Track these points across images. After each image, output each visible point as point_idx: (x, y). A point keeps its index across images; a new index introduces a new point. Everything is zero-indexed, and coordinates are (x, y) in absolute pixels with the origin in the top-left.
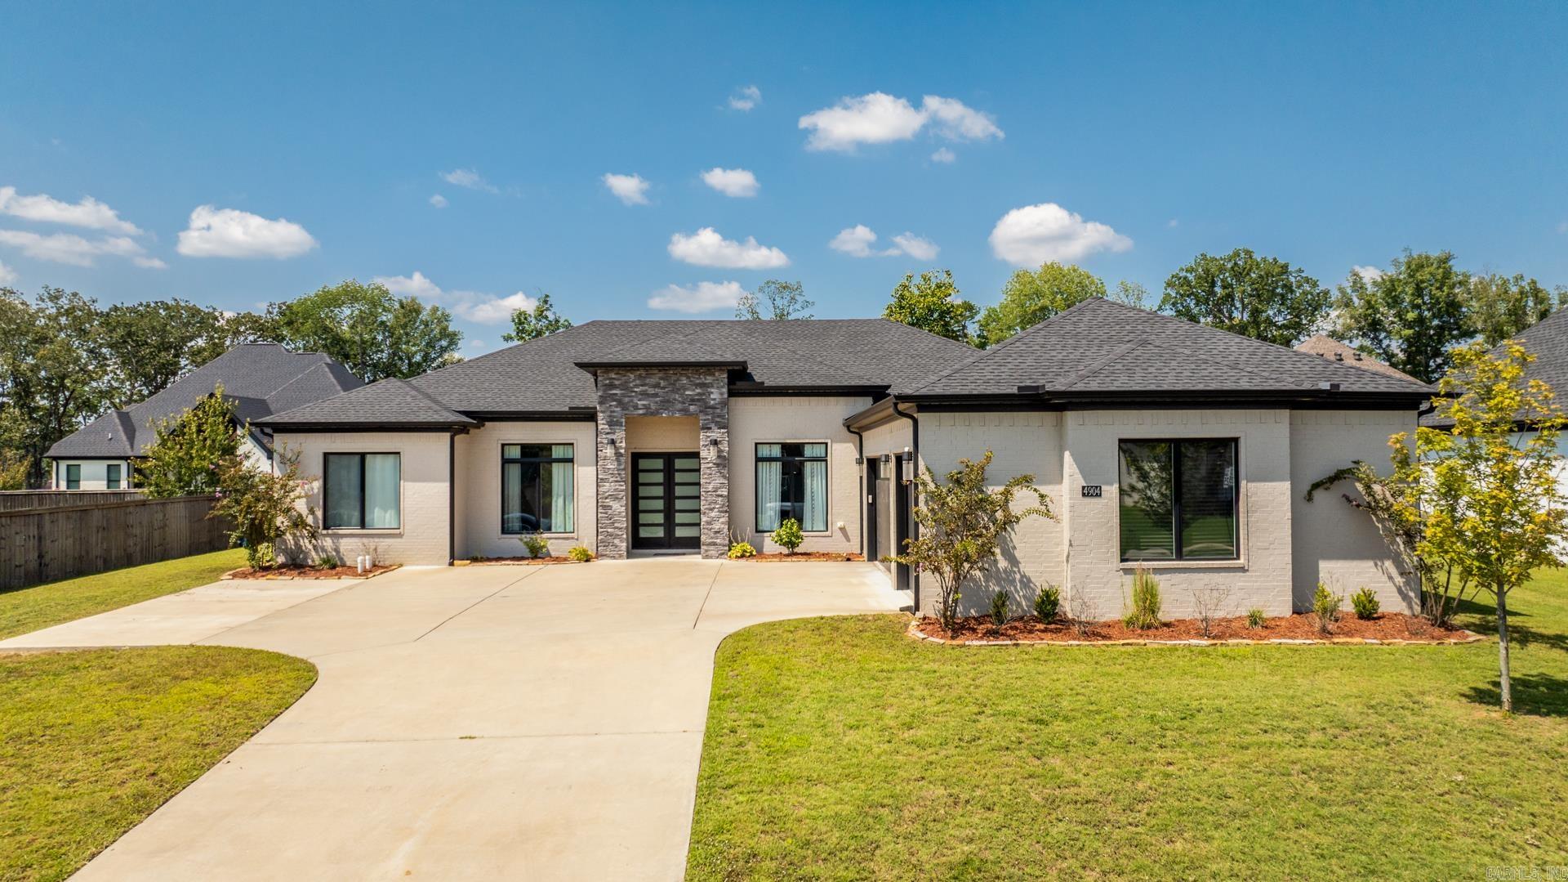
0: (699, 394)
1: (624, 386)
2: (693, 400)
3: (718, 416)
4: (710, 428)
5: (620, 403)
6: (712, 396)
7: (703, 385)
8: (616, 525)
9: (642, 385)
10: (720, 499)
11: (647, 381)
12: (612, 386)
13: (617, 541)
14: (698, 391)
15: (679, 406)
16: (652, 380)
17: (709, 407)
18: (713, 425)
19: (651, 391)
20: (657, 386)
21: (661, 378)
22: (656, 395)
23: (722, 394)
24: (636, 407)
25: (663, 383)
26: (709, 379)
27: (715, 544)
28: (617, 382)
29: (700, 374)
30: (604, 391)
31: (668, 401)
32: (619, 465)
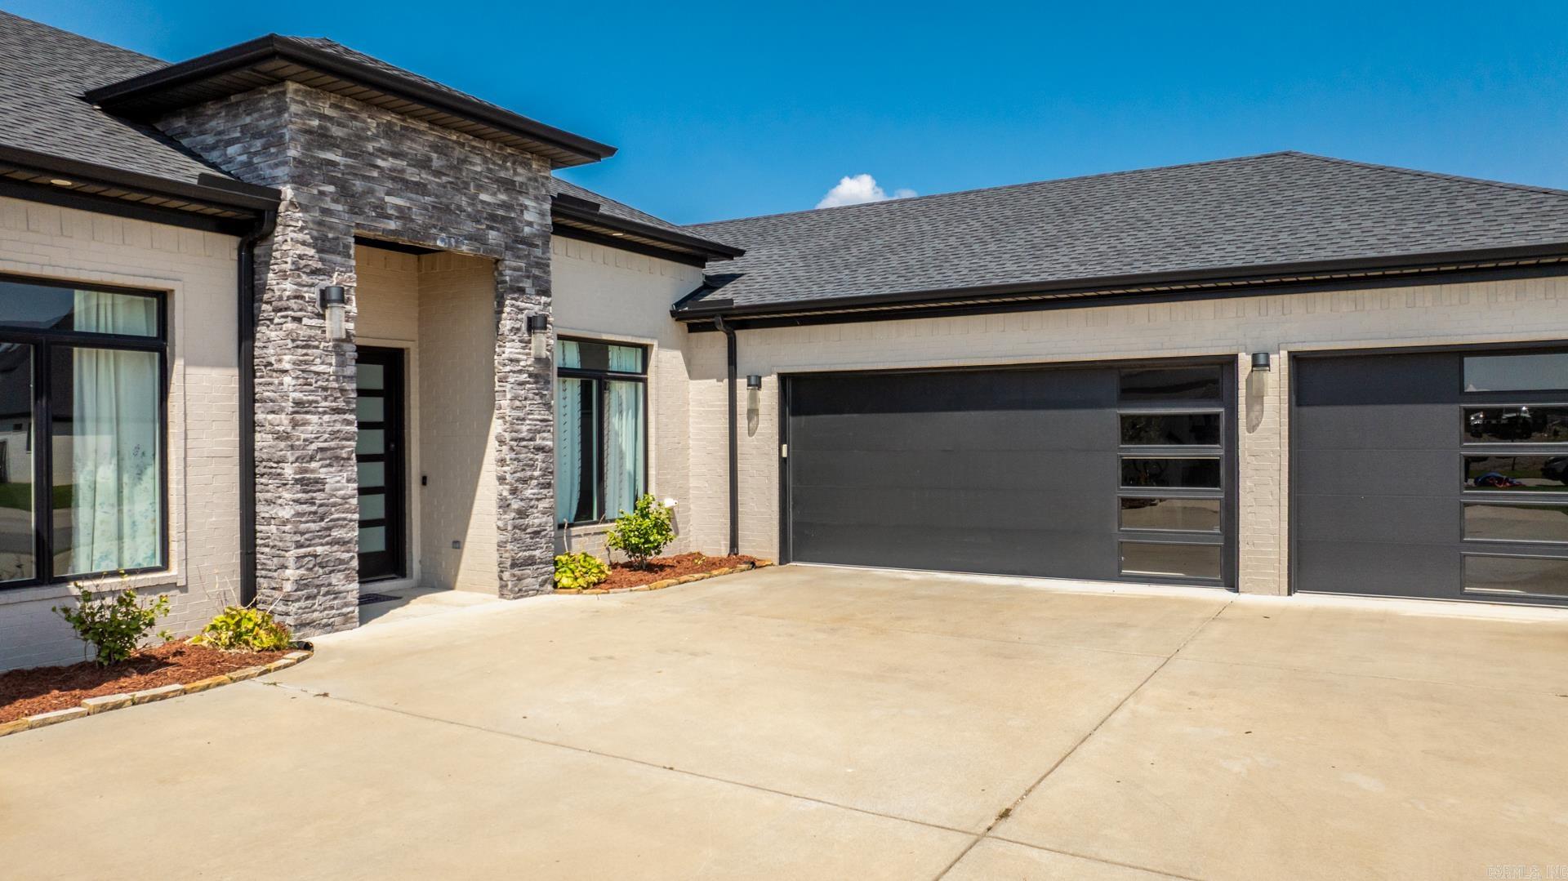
0: (504, 205)
1: (353, 146)
2: (493, 217)
3: (538, 265)
4: (522, 291)
5: (344, 192)
6: (528, 216)
7: (508, 185)
8: (335, 533)
9: (395, 155)
10: (540, 456)
11: (406, 146)
12: (321, 138)
13: (337, 580)
14: (503, 197)
15: (469, 227)
16: (416, 147)
17: (524, 241)
18: (527, 284)
19: (413, 175)
20: (424, 164)
21: (435, 147)
22: (420, 188)
23: (542, 214)
24: (382, 213)
25: (437, 162)
26: (521, 176)
27: (530, 562)
28: (336, 131)
29: (505, 159)
30: (308, 147)
31: (447, 209)
32: (342, 364)
